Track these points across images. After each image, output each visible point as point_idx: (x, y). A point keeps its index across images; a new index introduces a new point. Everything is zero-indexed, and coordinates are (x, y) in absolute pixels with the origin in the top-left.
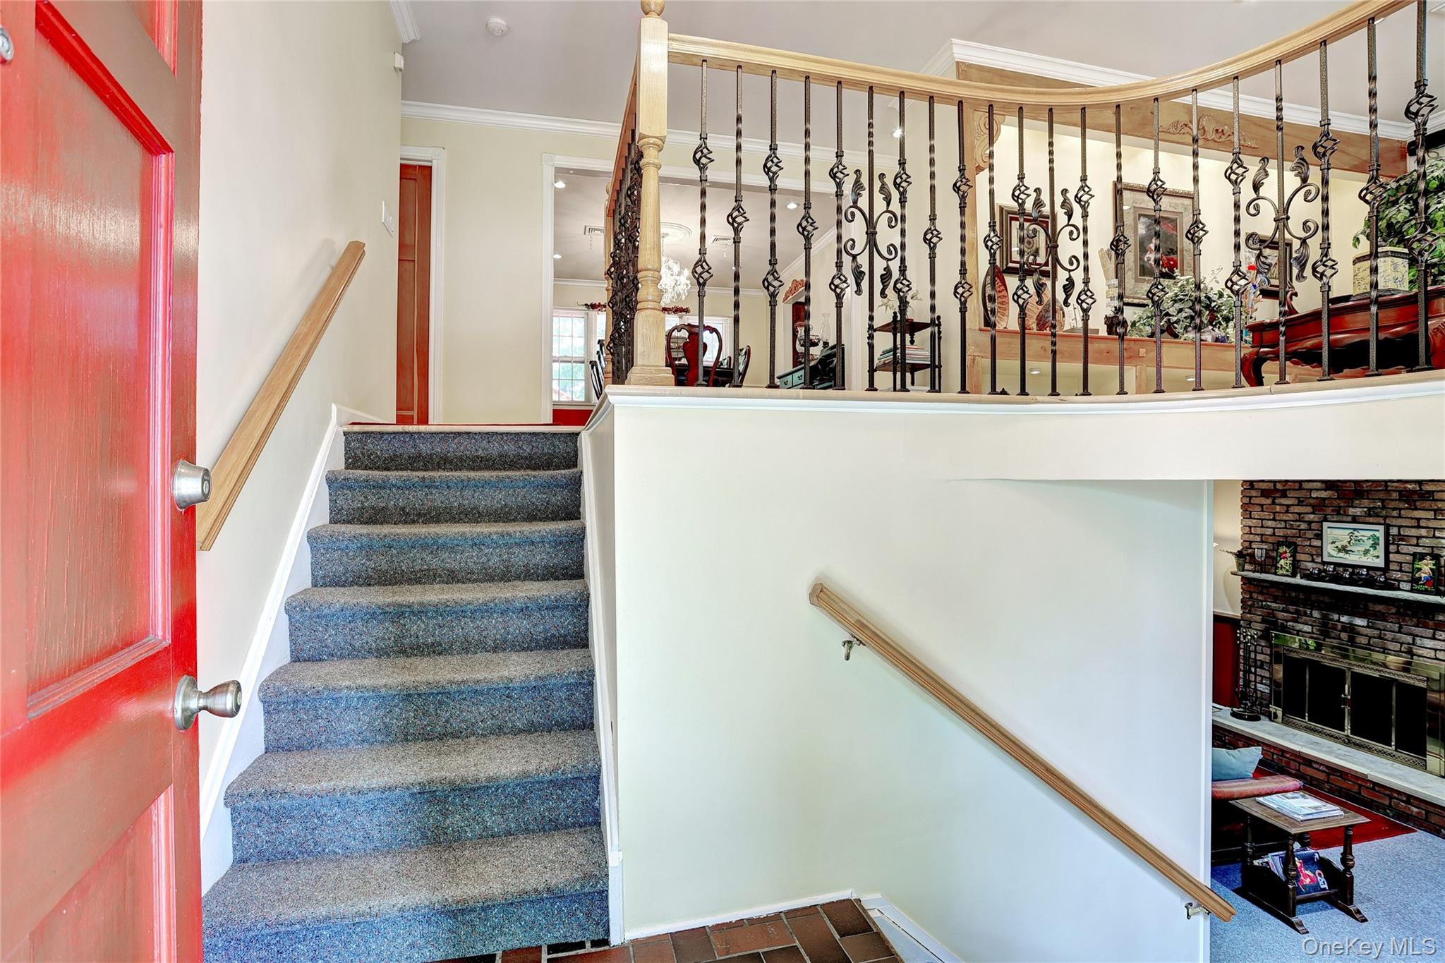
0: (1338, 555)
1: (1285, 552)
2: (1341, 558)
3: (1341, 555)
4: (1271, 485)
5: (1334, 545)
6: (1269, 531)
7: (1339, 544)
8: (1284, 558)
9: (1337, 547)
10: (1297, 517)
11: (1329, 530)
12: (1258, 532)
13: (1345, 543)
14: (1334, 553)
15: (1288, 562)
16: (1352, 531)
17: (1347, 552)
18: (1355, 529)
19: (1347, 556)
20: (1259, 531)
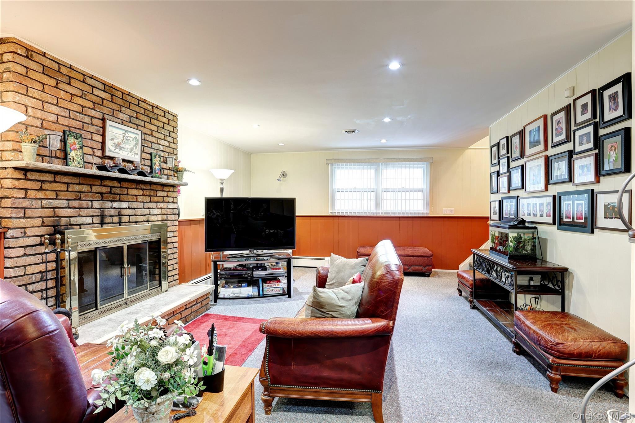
0: (115, 151)
1: (74, 144)
2: (117, 153)
3: (117, 150)
4: (55, 66)
5: (113, 142)
6: (53, 118)
7: (116, 141)
8: (74, 149)
9: (115, 144)
10: (79, 109)
11: (110, 128)
12: (39, 116)
13: (120, 141)
14: (113, 149)
15: (78, 154)
16: (124, 132)
17: (121, 148)
18: (126, 131)
19: (120, 152)
20: (39, 114)
